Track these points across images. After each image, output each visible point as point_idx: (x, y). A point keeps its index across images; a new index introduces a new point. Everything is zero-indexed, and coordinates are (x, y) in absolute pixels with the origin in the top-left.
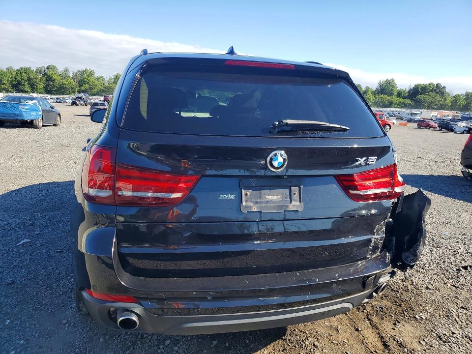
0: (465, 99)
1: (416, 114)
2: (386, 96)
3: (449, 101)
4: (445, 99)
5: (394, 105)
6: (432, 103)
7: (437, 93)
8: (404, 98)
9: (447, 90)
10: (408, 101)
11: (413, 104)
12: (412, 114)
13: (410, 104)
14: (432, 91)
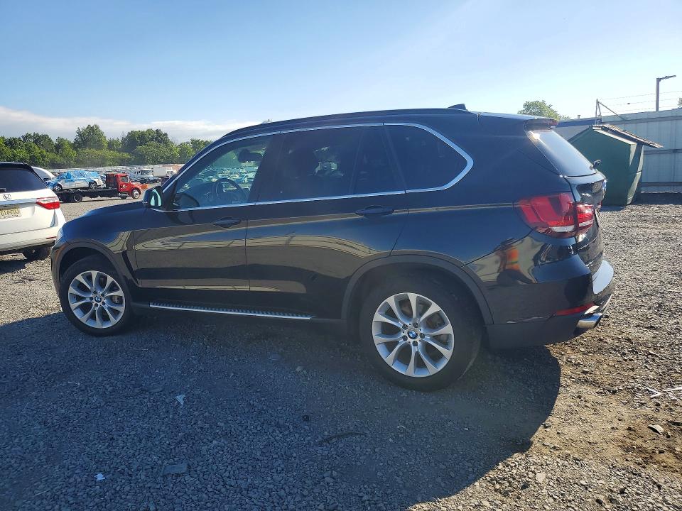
0: (193, 148)
1: (147, 172)
2: (94, 150)
3: (176, 152)
4: (171, 150)
5: (108, 163)
6: (157, 156)
7: (159, 142)
8: (119, 151)
9: (170, 138)
10: (126, 155)
11: (133, 158)
12: (143, 172)
13: (129, 159)
14: (152, 139)
